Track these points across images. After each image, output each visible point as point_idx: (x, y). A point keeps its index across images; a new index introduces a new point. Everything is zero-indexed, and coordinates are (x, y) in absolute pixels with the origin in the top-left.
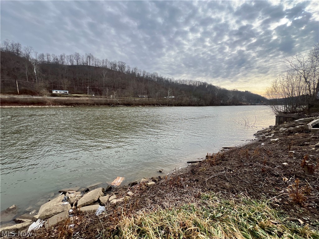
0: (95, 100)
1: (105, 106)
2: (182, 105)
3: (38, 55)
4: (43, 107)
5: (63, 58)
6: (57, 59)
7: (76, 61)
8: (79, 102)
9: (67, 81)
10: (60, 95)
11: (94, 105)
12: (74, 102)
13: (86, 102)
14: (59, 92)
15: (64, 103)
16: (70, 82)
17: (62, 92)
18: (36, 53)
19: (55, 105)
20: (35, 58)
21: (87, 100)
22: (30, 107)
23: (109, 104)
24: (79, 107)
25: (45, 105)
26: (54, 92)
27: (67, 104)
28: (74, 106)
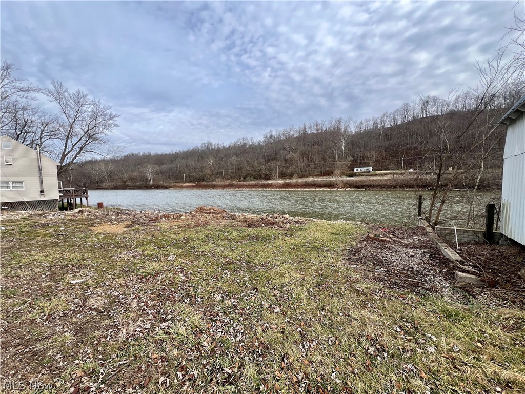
8: (374, 183)
9: (374, 153)
10: (359, 175)
12: (368, 183)
14: (360, 170)
16: (378, 154)
17: (364, 169)
19: (344, 188)
23: (425, 186)
24: (372, 190)
25: (335, 188)
26: (355, 171)
27: (358, 187)
28: (366, 189)
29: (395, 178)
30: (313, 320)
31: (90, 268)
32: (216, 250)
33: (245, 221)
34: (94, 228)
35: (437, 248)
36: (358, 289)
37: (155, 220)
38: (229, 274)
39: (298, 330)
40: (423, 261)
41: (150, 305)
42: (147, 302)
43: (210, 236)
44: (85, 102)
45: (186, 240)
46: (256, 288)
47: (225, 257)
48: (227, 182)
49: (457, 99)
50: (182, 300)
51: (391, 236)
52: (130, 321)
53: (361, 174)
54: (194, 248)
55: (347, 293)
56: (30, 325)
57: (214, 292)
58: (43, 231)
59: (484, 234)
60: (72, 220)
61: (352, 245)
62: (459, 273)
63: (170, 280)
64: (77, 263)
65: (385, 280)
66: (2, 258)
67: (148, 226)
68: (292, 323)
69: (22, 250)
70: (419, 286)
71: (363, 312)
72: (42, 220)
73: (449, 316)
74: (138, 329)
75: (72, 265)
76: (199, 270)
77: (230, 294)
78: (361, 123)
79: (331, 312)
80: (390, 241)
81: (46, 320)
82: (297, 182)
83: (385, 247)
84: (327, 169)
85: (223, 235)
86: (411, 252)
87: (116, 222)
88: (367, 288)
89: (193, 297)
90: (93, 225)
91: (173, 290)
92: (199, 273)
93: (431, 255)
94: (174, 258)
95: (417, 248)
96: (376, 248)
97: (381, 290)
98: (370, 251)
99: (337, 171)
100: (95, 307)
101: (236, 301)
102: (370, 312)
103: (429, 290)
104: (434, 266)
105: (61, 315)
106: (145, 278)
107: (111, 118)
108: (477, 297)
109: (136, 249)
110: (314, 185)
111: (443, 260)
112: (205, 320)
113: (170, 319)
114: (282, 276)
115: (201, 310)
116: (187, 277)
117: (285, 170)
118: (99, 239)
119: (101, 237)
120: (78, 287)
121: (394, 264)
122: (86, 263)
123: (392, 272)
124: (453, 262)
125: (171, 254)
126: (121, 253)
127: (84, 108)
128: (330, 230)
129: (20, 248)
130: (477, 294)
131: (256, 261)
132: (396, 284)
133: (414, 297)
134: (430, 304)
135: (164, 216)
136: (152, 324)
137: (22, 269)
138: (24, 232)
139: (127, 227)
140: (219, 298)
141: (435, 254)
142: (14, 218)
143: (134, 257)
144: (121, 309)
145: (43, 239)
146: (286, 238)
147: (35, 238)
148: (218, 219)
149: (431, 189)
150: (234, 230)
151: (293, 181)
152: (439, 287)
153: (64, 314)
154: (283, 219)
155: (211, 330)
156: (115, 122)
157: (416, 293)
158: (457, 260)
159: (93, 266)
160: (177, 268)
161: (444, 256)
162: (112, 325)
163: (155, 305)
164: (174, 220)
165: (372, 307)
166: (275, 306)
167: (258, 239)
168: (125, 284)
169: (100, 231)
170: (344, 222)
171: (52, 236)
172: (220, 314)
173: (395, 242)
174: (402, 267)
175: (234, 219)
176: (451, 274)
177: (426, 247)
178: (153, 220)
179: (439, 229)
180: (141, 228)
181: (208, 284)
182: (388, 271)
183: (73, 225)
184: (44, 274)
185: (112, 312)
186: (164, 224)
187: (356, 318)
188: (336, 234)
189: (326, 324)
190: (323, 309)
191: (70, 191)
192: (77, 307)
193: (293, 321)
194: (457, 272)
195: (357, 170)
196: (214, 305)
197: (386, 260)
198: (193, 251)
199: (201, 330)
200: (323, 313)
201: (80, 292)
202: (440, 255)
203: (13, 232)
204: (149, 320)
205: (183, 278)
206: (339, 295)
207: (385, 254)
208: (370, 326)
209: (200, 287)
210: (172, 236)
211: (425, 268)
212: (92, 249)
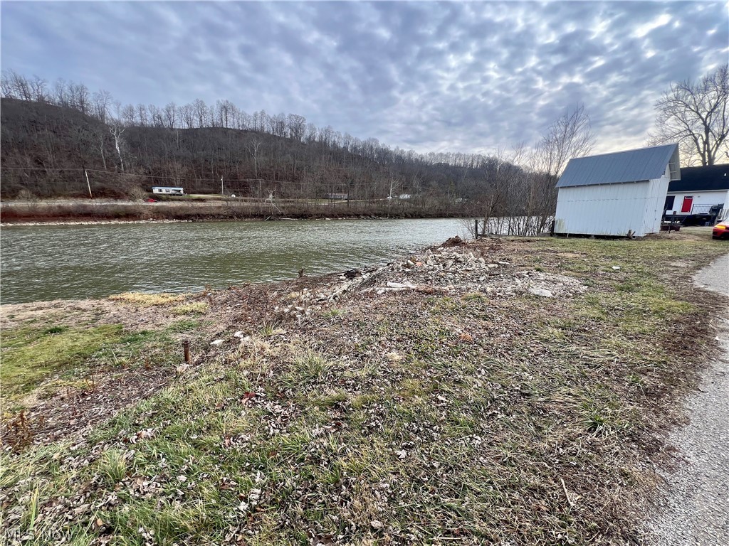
0: (233, 207)
1: (254, 219)
2: (422, 215)
3: (121, 109)
4: (136, 222)
5: (172, 113)
6: (159, 117)
7: (198, 120)
8: (203, 212)
9: (180, 166)
10: (168, 198)
11: (231, 217)
12: (194, 212)
13: (215, 211)
14: (164, 190)
15: (173, 214)
16: (185, 169)
17: (171, 190)
18: (119, 105)
19: (158, 219)
20: (115, 116)
21: (220, 207)
22: (113, 223)
23: (262, 216)
25: (140, 219)
26: (156, 190)
27: (179, 218)
28: (194, 221)
53: (170, 197)
151: (21, 204)
195: (160, 190)
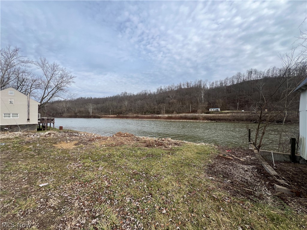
8: (221, 118)
10: (212, 113)
11: (234, 121)
12: (217, 118)
14: (212, 110)
17: (215, 109)
19: (203, 120)
21: (229, 116)
23: (251, 120)
24: (220, 122)
25: (198, 120)
26: (210, 110)
27: (211, 120)
28: (216, 121)
29: (233, 115)
30: (187, 220)
31: (52, 174)
32: (127, 163)
33: (145, 142)
34: (56, 145)
35: (261, 165)
36: (214, 196)
37: (92, 140)
38: (134, 182)
39: (177, 228)
40: (253, 174)
41: (86, 205)
42: (84, 202)
43: (124, 153)
44: (57, 69)
45: (110, 156)
46: (151, 194)
47: (133, 169)
48: (135, 115)
49: (269, 70)
50: (106, 201)
51: (233, 155)
52: (73, 218)
53: (213, 112)
54: (114, 161)
55: (207, 199)
56: (12, 219)
57: (125, 196)
58: (26, 146)
59: (290, 156)
60: (44, 139)
61: (209, 162)
62: (277, 186)
63: (99, 186)
64: (44, 171)
65: (231, 189)
66: (1, 166)
67: (88, 145)
68: (174, 222)
69: (13, 160)
70: (252, 195)
71: (218, 215)
72: (27, 139)
73: (273, 220)
74: (78, 224)
75: (41, 172)
76: (117, 178)
77: (135, 198)
78: (213, 83)
79: (198, 214)
80: (232, 159)
81: (23, 215)
82: (176, 116)
83: (229, 163)
84: (193, 109)
85: (132, 153)
86: (246, 167)
87: (69, 141)
88: (219, 195)
89: (112, 199)
90: (55, 143)
91: (100, 193)
92: (117, 181)
93: (258, 170)
94: (102, 169)
95: (249, 165)
96: (224, 164)
97: (228, 197)
98: (220, 167)
99: (199, 110)
100: (52, 205)
101: (139, 203)
102: (222, 215)
103: (259, 198)
104: (260, 179)
105: (32, 211)
106: (84, 184)
107: (71, 78)
108: (289, 204)
109: (80, 162)
110: (186, 118)
111: (266, 174)
112: (119, 218)
113: (98, 217)
114: (167, 185)
115: (117, 209)
116: (109, 183)
117: (168, 109)
118: (58, 153)
119: (60, 151)
120: (43, 189)
121: (236, 176)
122: (49, 171)
123: (235, 183)
124: (272, 176)
125: (100, 166)
126: (71, 164)
127: (56, 72)
128: (196, 151)
129: (12, 159)
130: (289, 202)
131: (151, 173)
132: (238, 192)
133: (249, 204)
134: (260, 209)
135: (98, 138)
136: (86, 220)
137: (12, 174)
138: (15, 147)
139: (75, 145)
140: (128, 201)
141: (260, 170)
142: (11, 137)
143: (78, 167)
144: (68, 208)
145: (26, 152)
146: (169, 156)
147: (21, 151)
148: (129, 140)
149: (255, 122)
150: (139, 149)
151: (173, 115)
152: (265, 196)
153: (34, 210)
154: (167, 141)
155: (123, 226)
156: (73, 80)
157: (251, 200)
158: (274, 175)
159: (53, 173)
160: (103, 176)
161: (266, 171)
162: (62, 221)
163: (89, 205)
164: (103, 140)
165: (223, 211)
166: (162, 208)
167: (152, 156)
168: (72, 187)
169: (59, 147)
170: (204, 144)
171: (31, 150)
172: (129, 214)
173: (236, 160)
174: (241, 179)
175: (138, 141)
176: (271, 185)
177: (254, 164)
178: (91, 140)
179: (262, 152)
180: (84, 146)
181: (122, 189)
182: (232, 182)
183: (44, 143)
184: (24, 179)
185: (63, 210)
186: (97, 144)
187: (214, 219)
188: (199, 154)
189: (194, 223)
190: (193, 212)
191: (44, 119)
192: (42, 205)
193: (174, 220)
194: (275, 185)
195: (211, 110)
196: (125, 206)
197: (230, 173)
198: (114, 164)
199: (116, 226)
200: (193, 215)
201: (44, 193)
202: (263, 170)
203: (9, 147)
204: (85, 216)
205: (107, 184)
206: (203, 200)
207: (230, 169)
208: (223, 226)
209: (117, 192)
210: (102, 152)
211: (255, 180)
212: (54, 161)
